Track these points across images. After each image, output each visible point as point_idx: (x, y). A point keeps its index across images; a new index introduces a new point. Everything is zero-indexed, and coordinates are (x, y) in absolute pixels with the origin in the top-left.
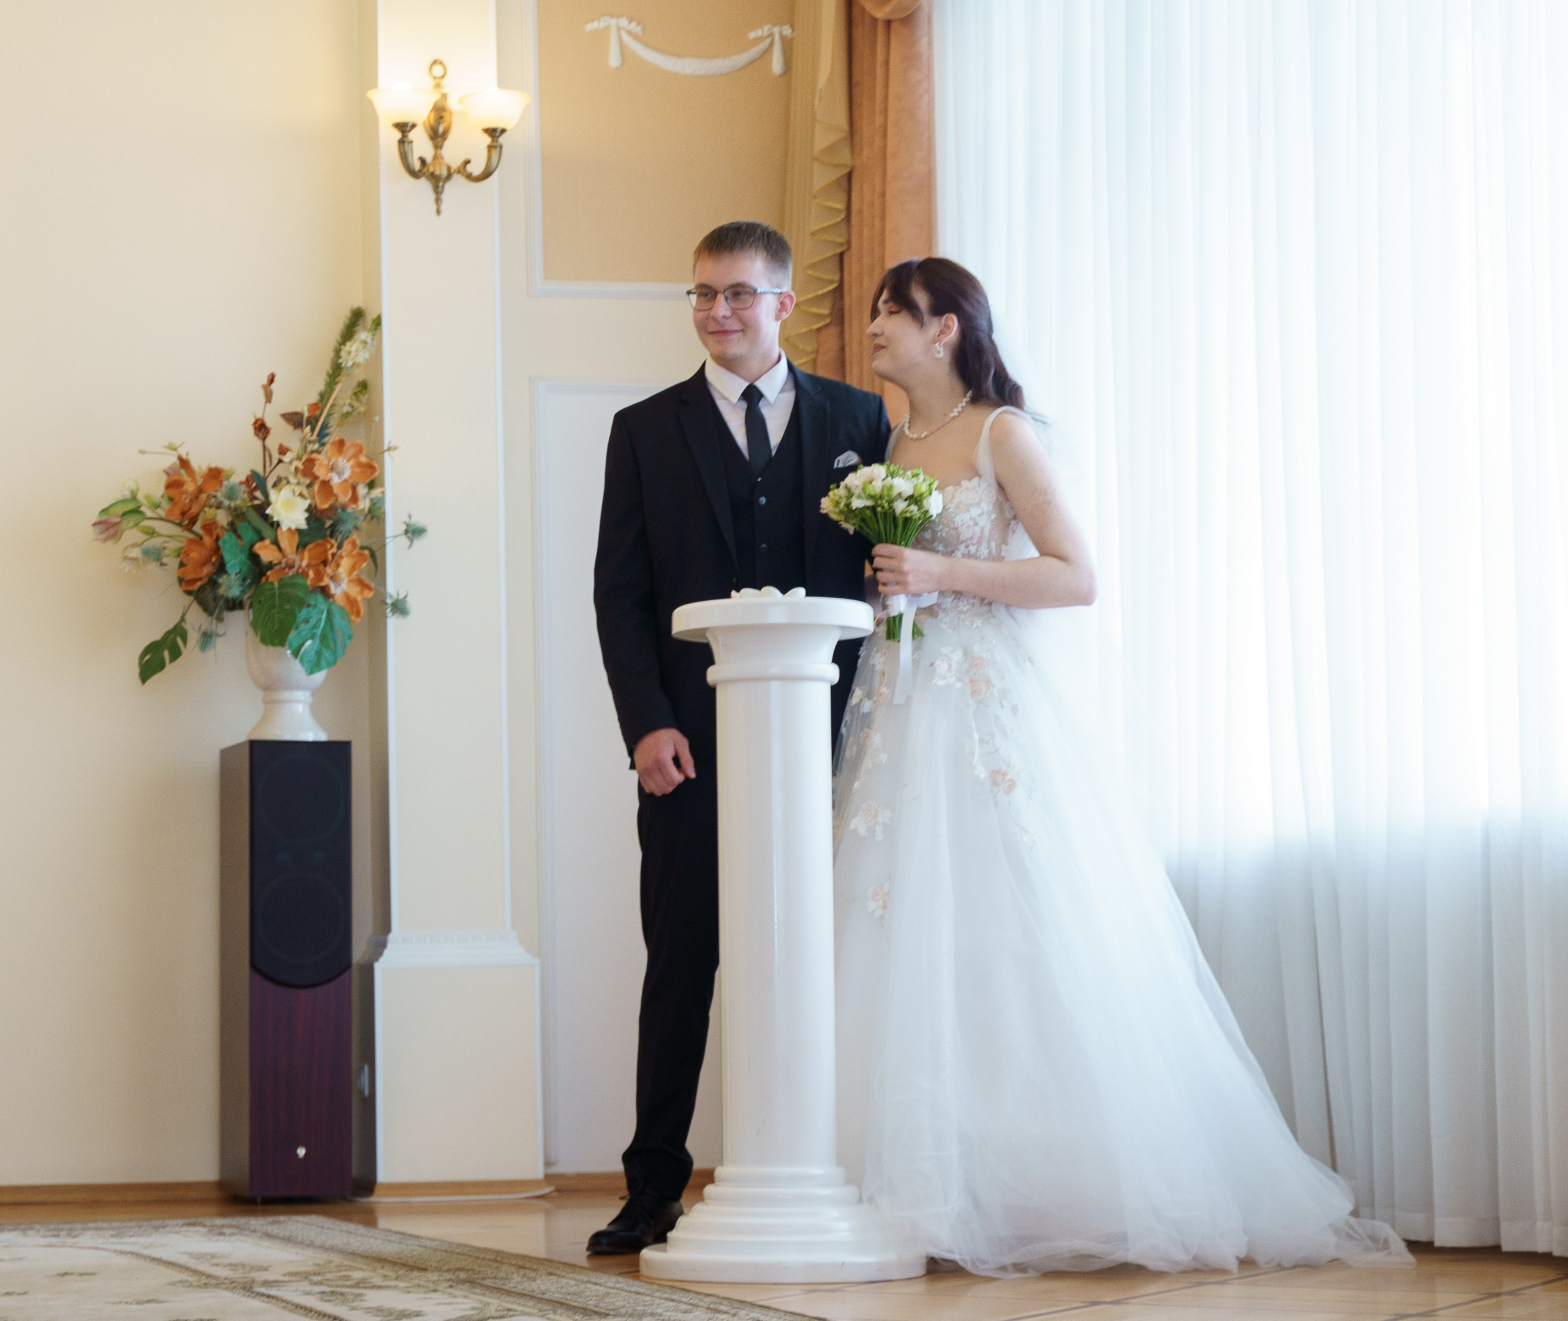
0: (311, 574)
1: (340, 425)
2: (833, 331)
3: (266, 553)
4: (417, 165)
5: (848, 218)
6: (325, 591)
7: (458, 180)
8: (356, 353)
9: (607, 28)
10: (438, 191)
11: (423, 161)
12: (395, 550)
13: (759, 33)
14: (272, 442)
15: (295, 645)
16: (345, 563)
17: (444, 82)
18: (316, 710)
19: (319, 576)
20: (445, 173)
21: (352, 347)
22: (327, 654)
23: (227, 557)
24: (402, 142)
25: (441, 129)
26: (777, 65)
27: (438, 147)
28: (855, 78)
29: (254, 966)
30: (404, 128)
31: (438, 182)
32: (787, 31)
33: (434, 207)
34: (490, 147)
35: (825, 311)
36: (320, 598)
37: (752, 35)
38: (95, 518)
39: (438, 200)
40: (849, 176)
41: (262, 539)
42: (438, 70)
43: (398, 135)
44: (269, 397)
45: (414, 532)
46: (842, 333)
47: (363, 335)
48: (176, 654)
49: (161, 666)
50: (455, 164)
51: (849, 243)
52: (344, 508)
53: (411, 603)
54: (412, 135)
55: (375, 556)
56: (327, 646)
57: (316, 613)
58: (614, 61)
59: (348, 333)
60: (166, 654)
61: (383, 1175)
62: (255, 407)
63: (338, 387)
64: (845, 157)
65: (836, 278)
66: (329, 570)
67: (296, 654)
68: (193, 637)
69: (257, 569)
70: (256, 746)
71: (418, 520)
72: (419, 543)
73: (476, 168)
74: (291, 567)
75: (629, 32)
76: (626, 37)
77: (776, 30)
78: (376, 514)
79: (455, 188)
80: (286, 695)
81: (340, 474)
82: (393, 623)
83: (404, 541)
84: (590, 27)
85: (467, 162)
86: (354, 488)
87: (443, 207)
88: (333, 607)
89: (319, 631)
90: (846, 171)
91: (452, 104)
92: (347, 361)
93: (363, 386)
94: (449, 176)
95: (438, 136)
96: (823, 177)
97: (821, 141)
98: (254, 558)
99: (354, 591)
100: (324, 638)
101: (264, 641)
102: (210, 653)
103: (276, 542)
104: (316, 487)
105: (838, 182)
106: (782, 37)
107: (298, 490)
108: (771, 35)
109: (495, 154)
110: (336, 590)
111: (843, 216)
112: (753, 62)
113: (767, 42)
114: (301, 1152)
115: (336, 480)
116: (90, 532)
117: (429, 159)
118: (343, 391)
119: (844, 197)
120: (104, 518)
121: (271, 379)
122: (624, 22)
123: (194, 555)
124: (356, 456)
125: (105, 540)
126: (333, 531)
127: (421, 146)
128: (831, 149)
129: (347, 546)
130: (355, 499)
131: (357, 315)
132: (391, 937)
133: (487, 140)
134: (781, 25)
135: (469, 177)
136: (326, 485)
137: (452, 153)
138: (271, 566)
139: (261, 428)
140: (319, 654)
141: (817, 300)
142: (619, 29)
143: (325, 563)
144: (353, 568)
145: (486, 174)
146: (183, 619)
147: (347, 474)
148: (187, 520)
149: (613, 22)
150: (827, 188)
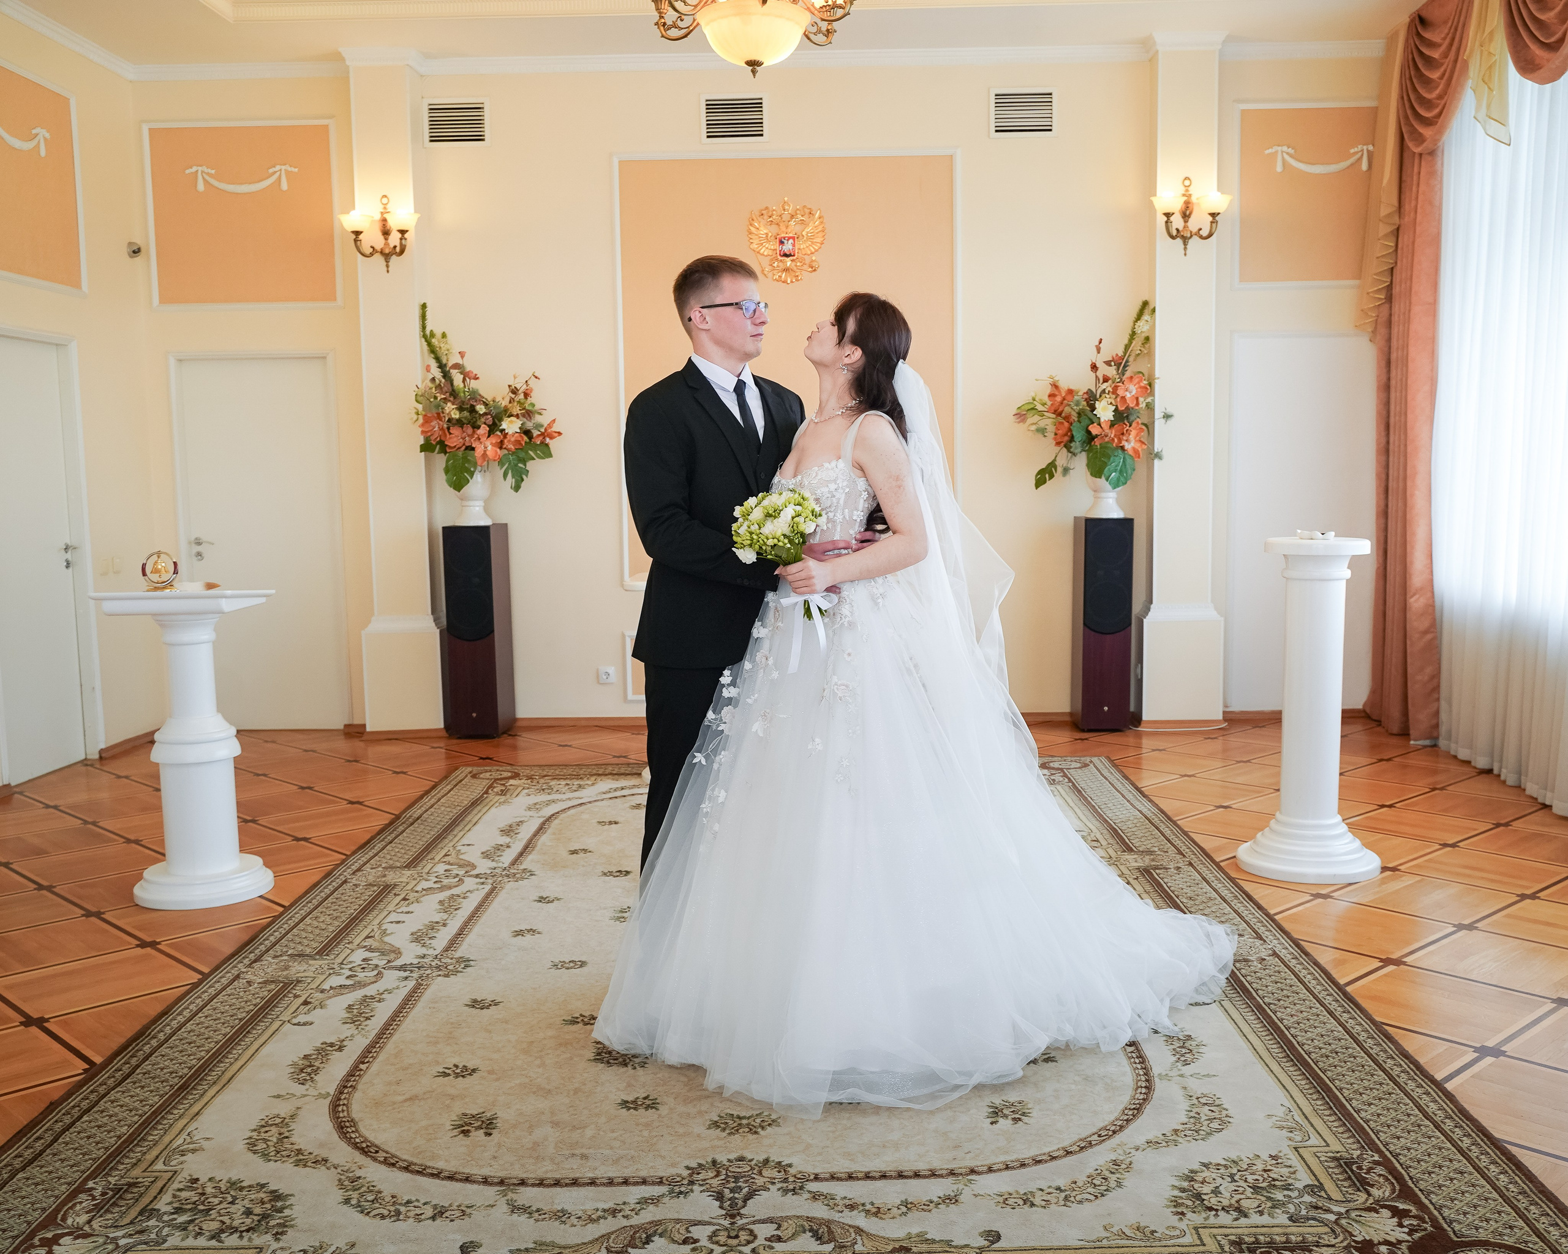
0: (1116, 440)
1: (1134, 360)
2: (1387, 306)
3: (1094, 430)
4: (1174, 233)
5: (1396, 250)
6: (1122, 448)
7: (1195, 238)
8: (1142, 327)
9: (1277, 152)
10: (1185, 244)
11: (1178, 230)
12: (1159, 425)
13: (1356, 149)
14: (1100, 374)
15: (1107, 475)
16: (1133, 433)
17: (1190, 189)
18: (1118, 501)
19: (1120, 441)
20: (1189, 235)
21: (1139, 323)
22: (1122, 479)
23: (1074, 434)
24: (1167, 222)
25: (1188, 213)
26: (1364, 166)
27: (1186, 222)
28: (1404, 178)
29: (1085, 624)
30: (1168, 215)
31: (1185, 240)
32: (1371, 148)
33: (1183, 252)
34: (1212, 222)
35: (1383, 297)
36: (1120, 451)
37: (1352, 151)
38: (1015, 411)
39: (1185, 249)
40: (1398, 229)
41: (1093, 423)
42: (1187, 183)
43: (1166, 219)
44: (1099, 350)
45: (1167, 417)
46: (1391, 307)
47: (1146, 317)
48: (1052, 476)
49: (1045, 482)
50: (1195, 230)
51: (1396, 263)
52: (1132, 408)
53: (1164, 454)
54: (1172, 219)
55: (1149, 427)
56: (1123, 476)
57: (1117, 461)
58: (1279, 169)
59: (1139, 317)
60: (1047, 476)
61: (1145, 718)
62: (1092, 356)
63: (1134, 342)
64: (1396, 219)
65: (1389, 280)
66: (1125, 438)
67: (1107, 480)
68: (1060, 469)
69: (1090, 438)
70: (1089, 521)
71: (1169, 411)
72: (1170, 422)
73: (1204, 233)
74: (1106, 436)
75: (1288, 153)
76: (1286, 157)
77: (1365, 147)
78: (1150, 407)
79: (1194, 242)
80: (1104, 495)
81: (1130, 392)
82: (1156, 462)
83: (1163, 421)
84: (1267, 152)
85: (1200, 229)
86: (1137, 399)
87: (1187, 252)
88: (1127, 457)
89: (1119, 468)
90: (1396, 227)
91: (1194, 199)
92: (1138, 330)
93: (1147, 339)
94: (1191, 236)
95: (1186, 216)
96: (1384, 229)
97: (1384, 211)
98: (1089, 432)
99: (1138, 446)
100: (1121, 472)
101: (1091, 474)
102: (1067, 477)
103: (1099, 424)
104: (1118, 399)
105: (1392, 232)
106: (1368, 151)
107: (1110, 401)
108: (1362, 150)
109: (1214, 225)
110: (1128, 446)
111: (1394, 249)
112: (1352, 165)
113: (1360, 154)
114: (1106, 708)
115: (1128, 395)
116: (1013, 419)
117: (1181, 229)
118: (1137, 345)
119: (1394, 239)
120: (1019, 411)
121: (1100, 342)
122: (1285, 148)
123: (1060, 432)
124: (1139, 383)
125: (1019, 422)
126: (1127, 417)
127: (1177, 222)
128: (1389, 215)
129: (1134, 425)
130: (1138, 404)
131: (1145, 304)
132: (1152, 606)
133: (1211, 219)
134: (1367, 144)
135: (1201, 237)
136: (1123, 398)
137: (1193, 224)
138: (1097, 436)
139: (1094, 367)
140: (1118, 480)
141: (1378, 291)
142: (1282, 152)
143: (1123, 434)
144: (1137, 435)
145: (1210, 235)
146: (1055, 460)
147: (1134, 392)
148: (1058, 413)
149: (1279, 148)
150: (1386, 236)
